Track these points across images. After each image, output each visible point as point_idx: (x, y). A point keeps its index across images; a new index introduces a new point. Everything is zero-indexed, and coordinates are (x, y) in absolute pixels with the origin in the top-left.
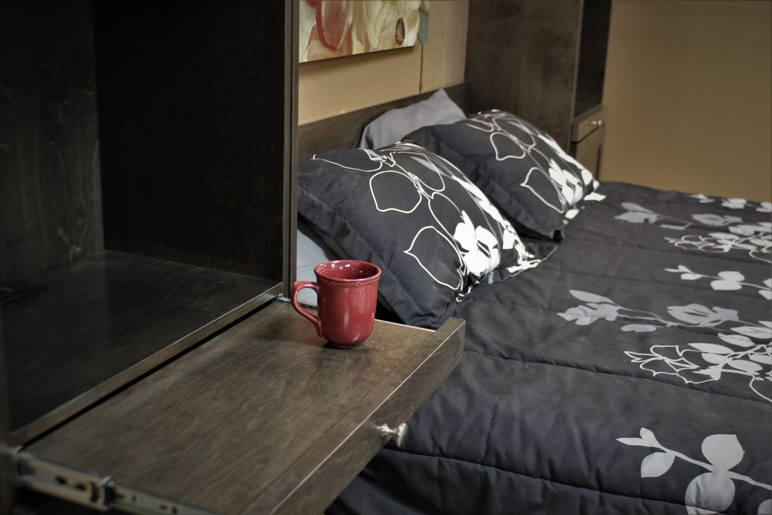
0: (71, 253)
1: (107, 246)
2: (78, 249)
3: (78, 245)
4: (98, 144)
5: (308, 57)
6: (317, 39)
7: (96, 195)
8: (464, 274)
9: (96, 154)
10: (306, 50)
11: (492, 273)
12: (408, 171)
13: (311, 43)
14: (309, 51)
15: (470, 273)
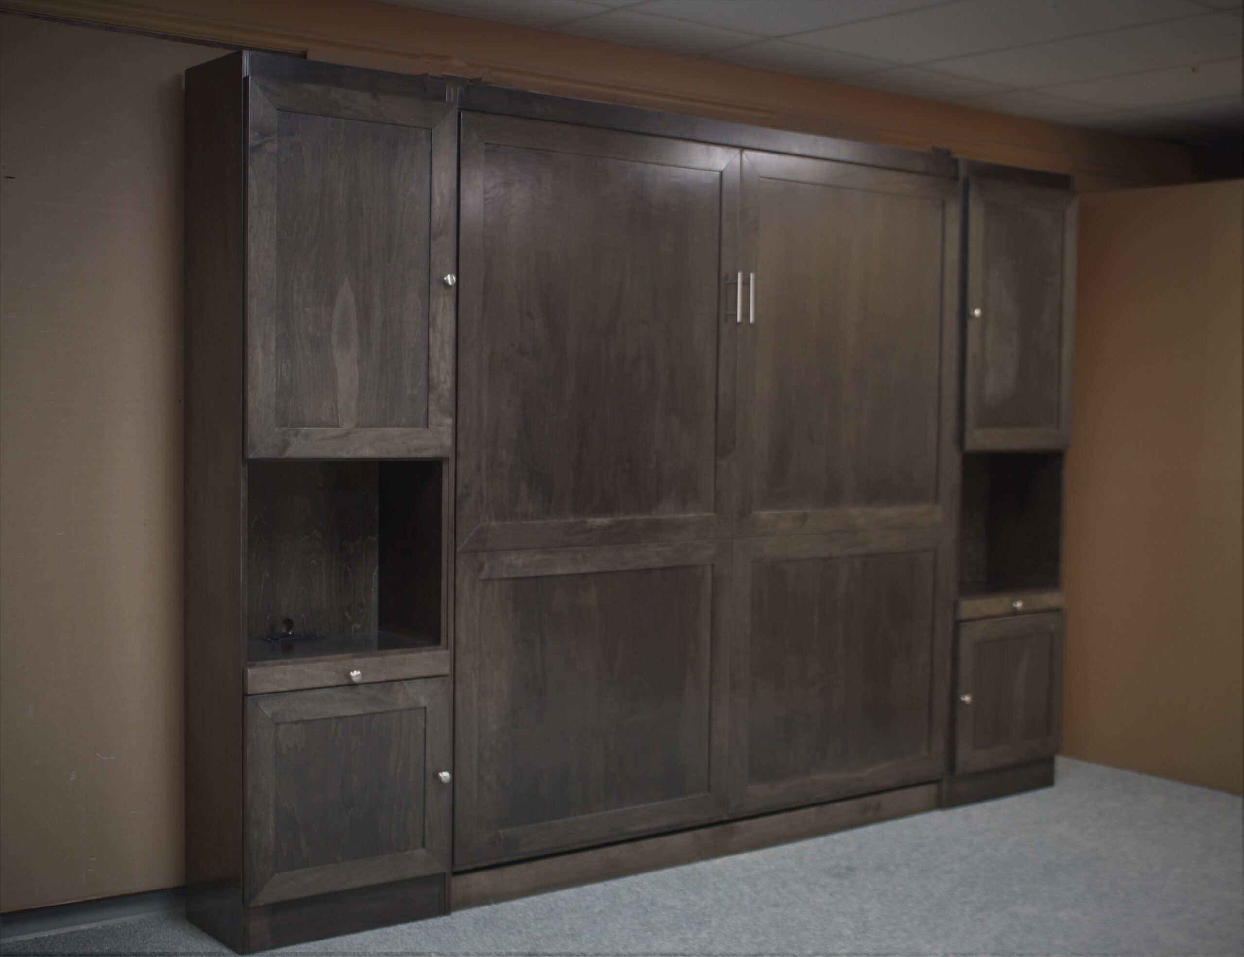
0: (353, 627)
1: (379, 628)
2: (358, 626)
3: (358, 624)
4: (377, 568)
7: (374, 597)
9: (375, 573)
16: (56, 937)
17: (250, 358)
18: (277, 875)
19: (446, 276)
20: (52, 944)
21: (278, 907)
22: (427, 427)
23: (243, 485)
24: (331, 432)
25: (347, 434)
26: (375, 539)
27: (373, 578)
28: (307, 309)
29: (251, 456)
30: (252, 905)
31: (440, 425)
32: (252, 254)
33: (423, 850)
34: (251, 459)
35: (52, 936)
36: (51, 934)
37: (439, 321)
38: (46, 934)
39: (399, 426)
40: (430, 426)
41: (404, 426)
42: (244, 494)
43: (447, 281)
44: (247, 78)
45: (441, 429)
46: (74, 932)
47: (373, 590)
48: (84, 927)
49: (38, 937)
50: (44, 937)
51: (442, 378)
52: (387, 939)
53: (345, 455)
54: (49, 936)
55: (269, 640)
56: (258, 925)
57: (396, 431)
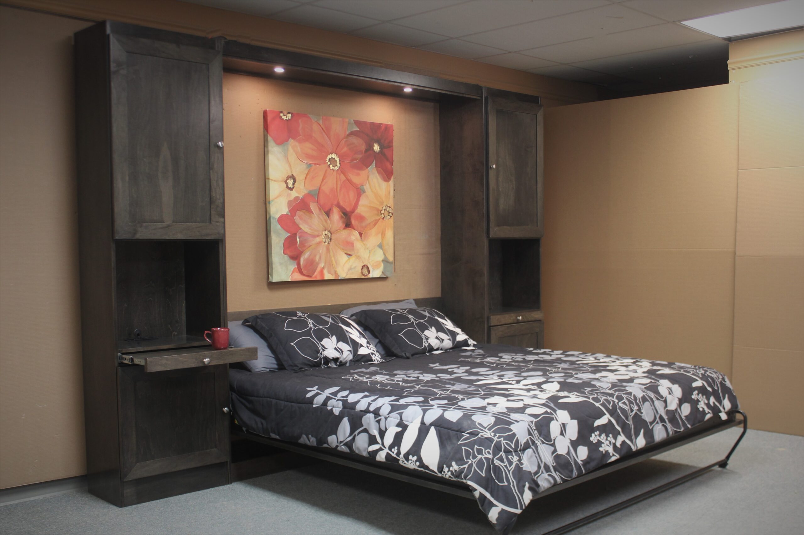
0: (173, 334)
1: (187, 334)
2: (176, 333)
3: (176, 332)
4: (185, 302)
5: (291, 279)
6: (297, 272)
7: (184, 318)
8: (322, 357)
9: (184, 305)
10: (290, 276)
11: (349, 362)
12: (309, 319)
13: (293, 274)
14: (292, 277)
15: (325, 356)
16: (17, 504)
17: (115, 185)
18: (138, 464)
19: (218, 143)
20: (15, 508)
21: (139, 481)
22: (211, 223)
23: (113, 254)
24: (160, 225)
25: (168, 226)
26: (183, 286)
27: (183, 308)
28: (145, 159)
29: (117, 238)
30: (125, 480)
31: (218, 222)
32: (114, 129)
33: (215, 449)
34: (117, 239)
35: (15, 504)
36: (14, 503)
37: (215, 166)
38: (11, 503)
39: (196, 223)
40: (212, 222)
41: (198, 223)
42: (113, 259)
43: (219, 145)
44: (109, 36)
45: (218, 224)
46: (27, 501)
47: (183, 314)
48: (32, 499)
49: (7, 504)
50: (11, 505)
51: (218, 197)
52: (199, 497)
53: (167, 238)
54: (13, 504)
55: (128, 340)
56: (129, 491)
57: (194, 225)
